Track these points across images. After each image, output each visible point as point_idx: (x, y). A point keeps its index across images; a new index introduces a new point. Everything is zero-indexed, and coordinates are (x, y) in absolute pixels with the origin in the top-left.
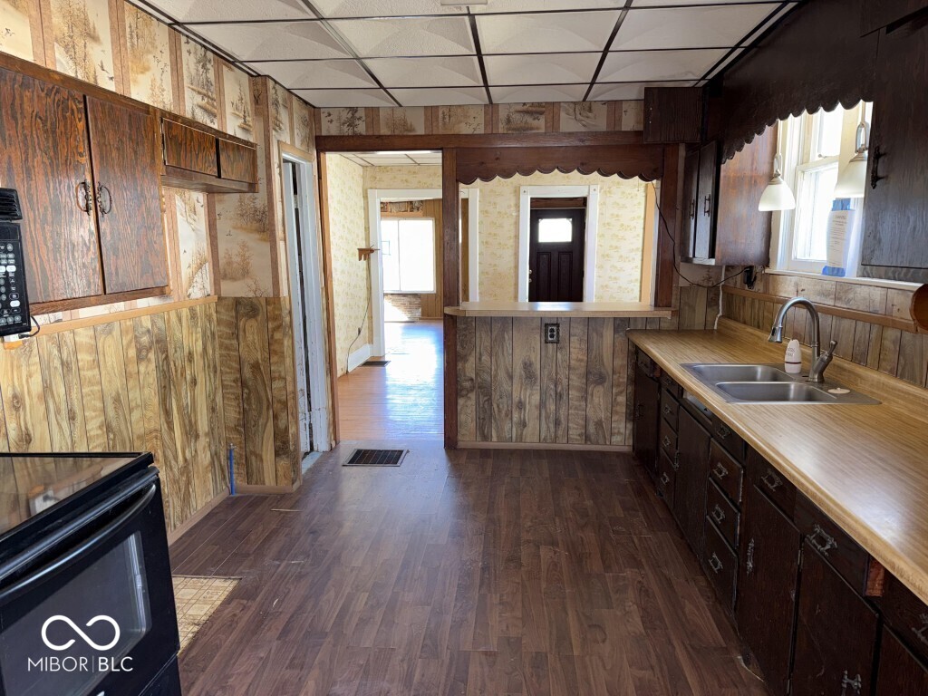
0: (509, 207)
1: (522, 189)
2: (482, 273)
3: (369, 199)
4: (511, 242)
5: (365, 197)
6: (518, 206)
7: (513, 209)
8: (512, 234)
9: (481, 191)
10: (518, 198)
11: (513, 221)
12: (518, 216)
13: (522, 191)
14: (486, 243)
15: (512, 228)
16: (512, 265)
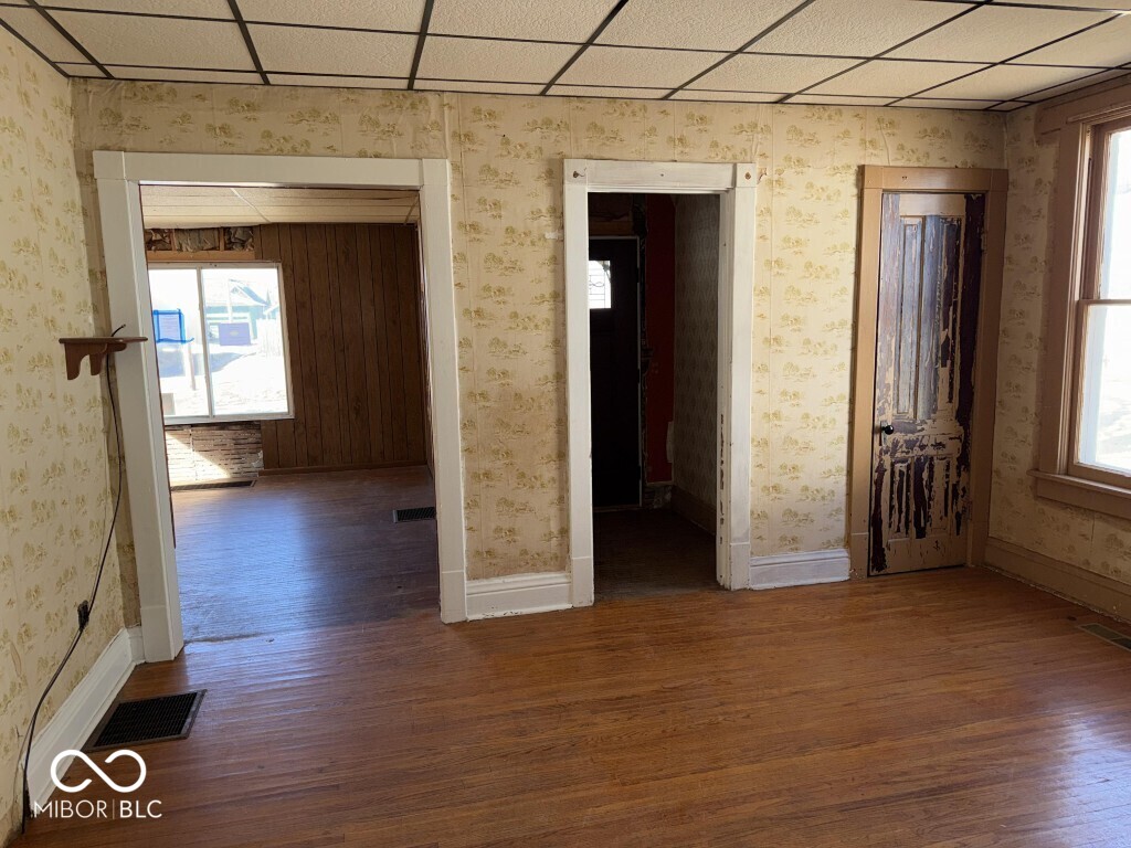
0: (536, 214)
1: (570, 166)
2: (470, 395)
3: (101, 184)
4: (545, 311)
5: (86, 175)
6: (558, 213)
7: (546, 220)
8: (547, 288)
9: (456, 168)
10: (559, 194)
11: (547, 254)
12: (561, 241)
13: (568, 173)
14: (478, 312)
15: (546, 273)
16: (548, 370)
